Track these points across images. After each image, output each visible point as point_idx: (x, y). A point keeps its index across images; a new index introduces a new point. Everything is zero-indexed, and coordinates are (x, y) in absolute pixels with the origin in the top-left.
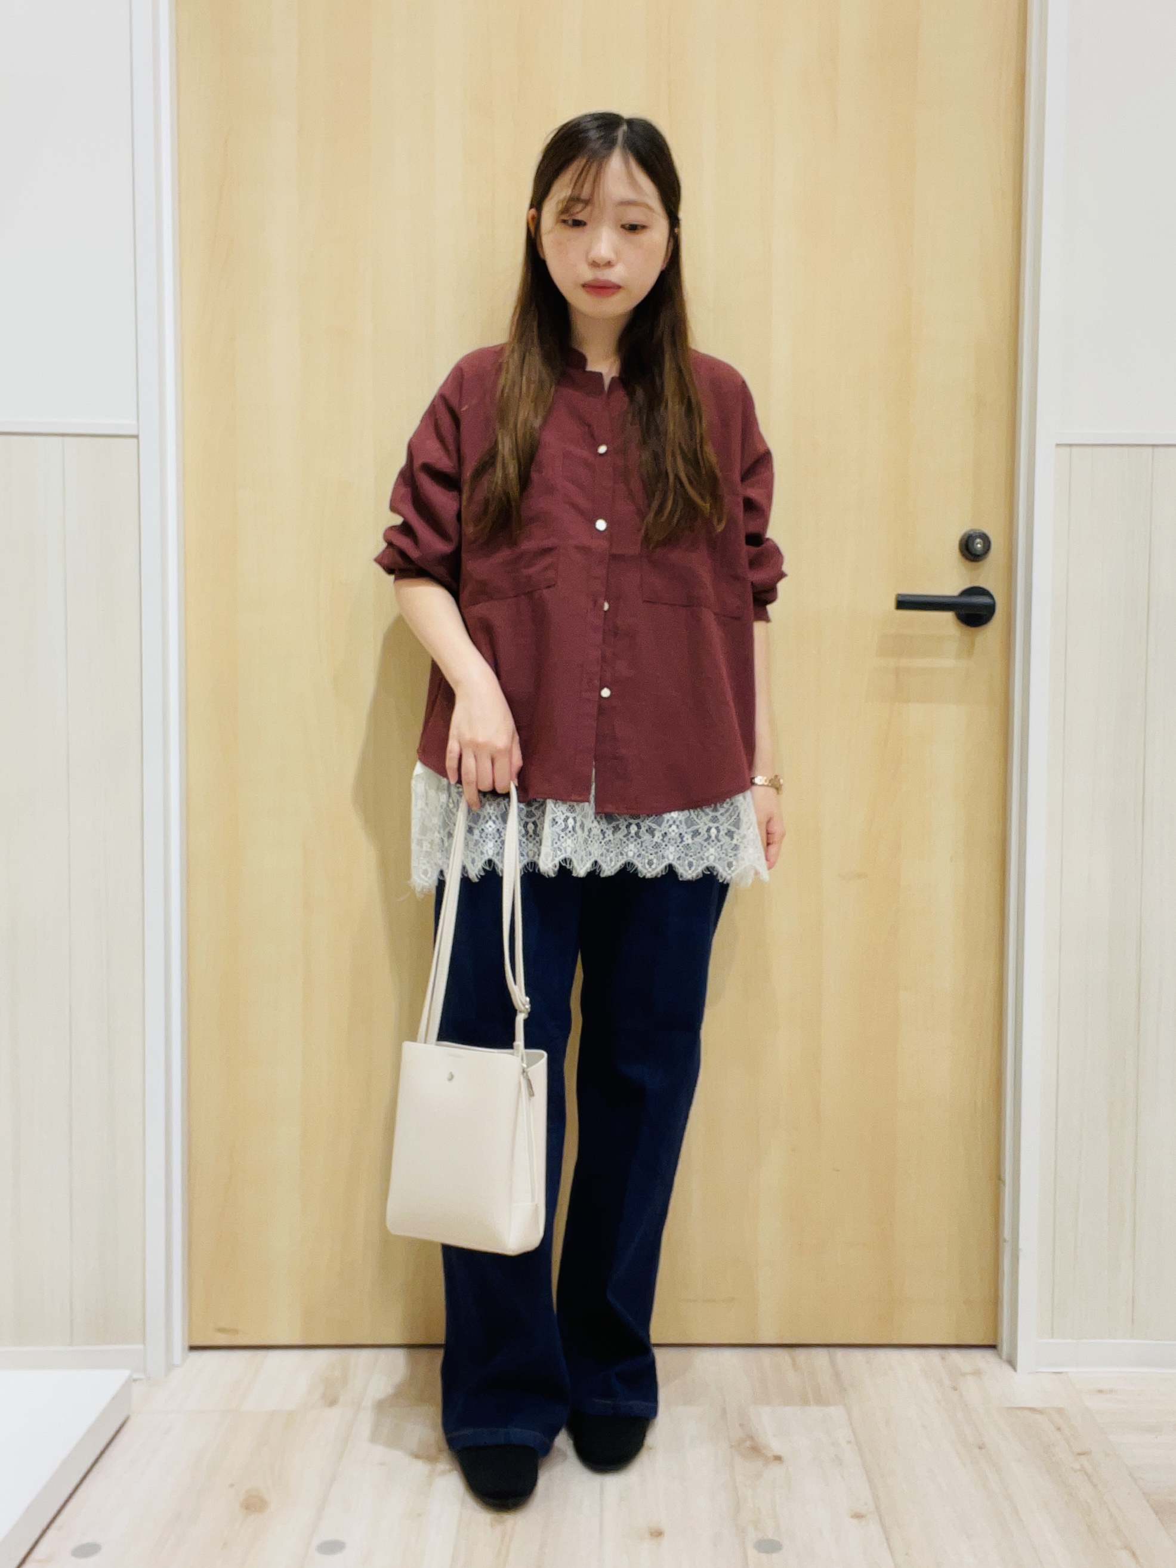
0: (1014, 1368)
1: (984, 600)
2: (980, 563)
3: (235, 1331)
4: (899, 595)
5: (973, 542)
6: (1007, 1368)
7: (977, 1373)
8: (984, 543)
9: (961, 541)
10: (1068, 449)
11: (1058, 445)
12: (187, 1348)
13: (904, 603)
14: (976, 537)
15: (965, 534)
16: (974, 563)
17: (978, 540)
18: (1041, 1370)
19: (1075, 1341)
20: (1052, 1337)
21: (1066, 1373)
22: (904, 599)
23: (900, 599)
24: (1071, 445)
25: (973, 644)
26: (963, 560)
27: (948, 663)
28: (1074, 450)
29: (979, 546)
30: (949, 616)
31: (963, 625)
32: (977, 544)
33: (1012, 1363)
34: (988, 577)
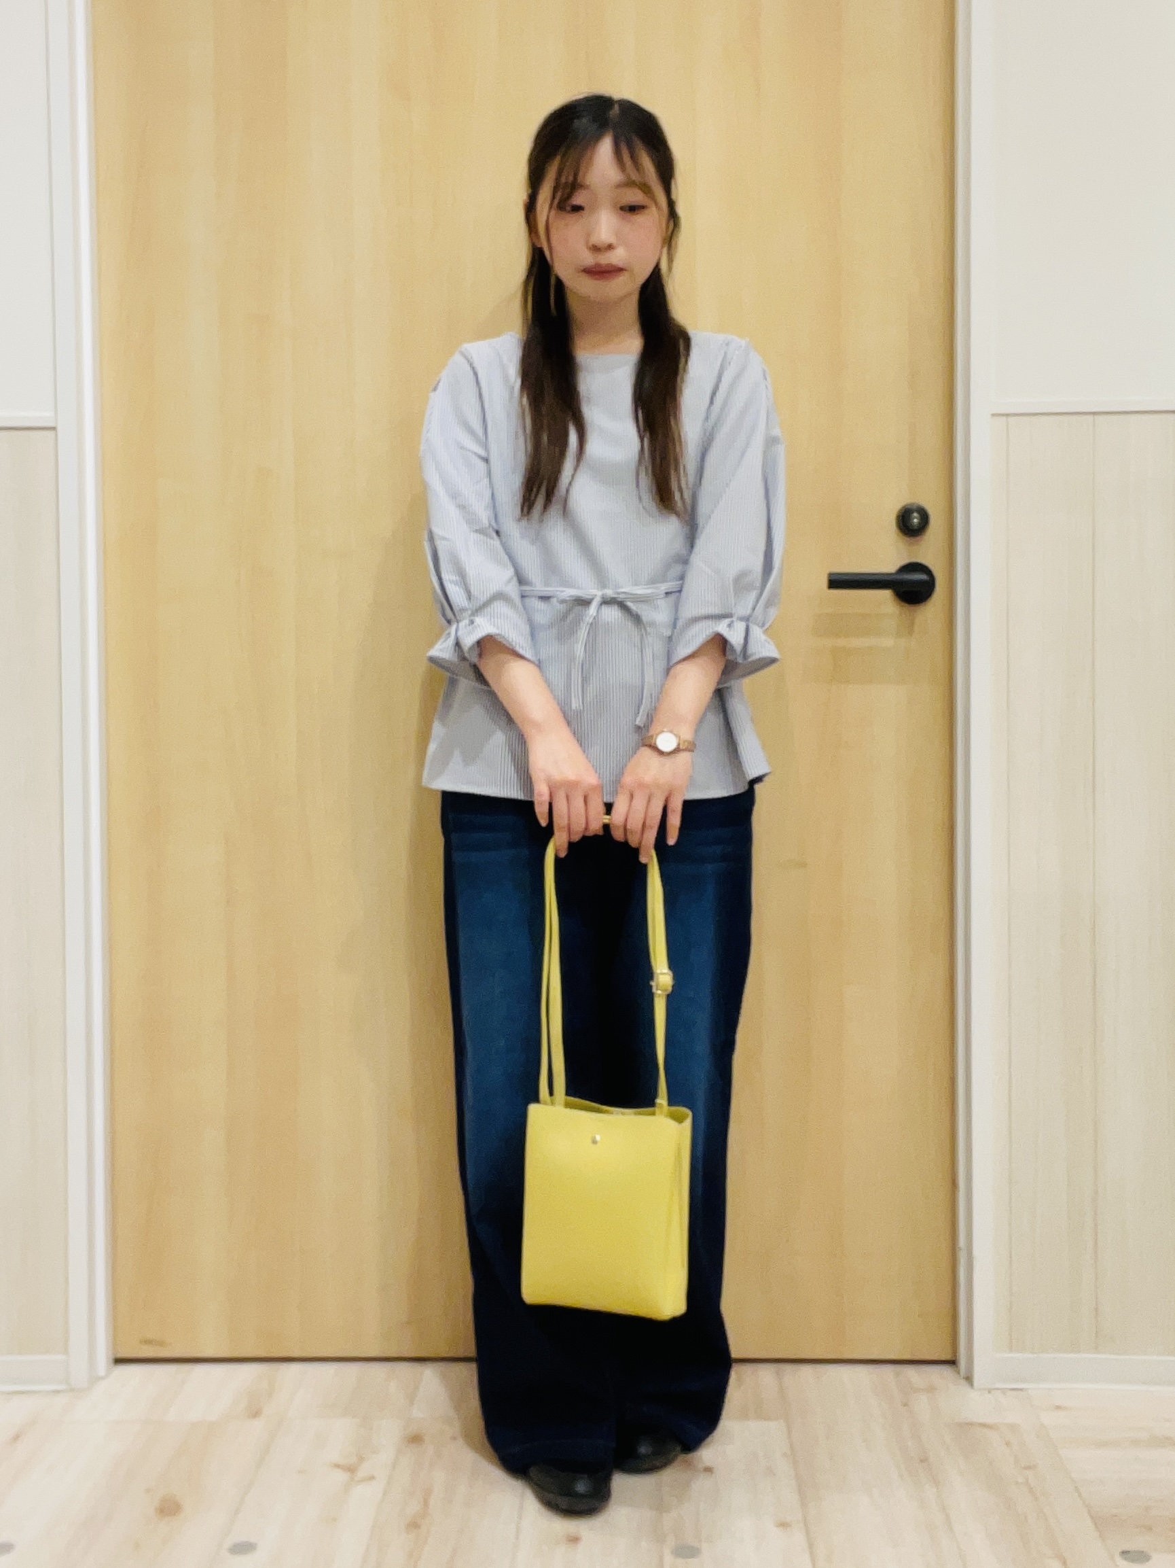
0: (971, 1384)
1: (923, 577)
2: (918, 538)
3: (161, 1344)
4: (830, 575)
5: (909, 516)
6: (963, 1382)
7: (931, 1389)
8: (921, 516)
9: (898, 517)
10: (1004, 418)
11: (993, 415)
12: (111, 1360)
13: (838, 582)
14: (913, 513)
15: (904, 507)
16: (913, 540)
17: (915, 514)
18: (998, 1386)
19: (1036, 1355)
20: (1011, 1350)
21: (1026, 1389)
22: (836, 577)
23: (833, 578)
24: (1007, 415)
25: (912, 623)
26: (900, 534)
27: (888, 642)
28: (1011, 419)
29: (915, 520)
30: (886, 595)
31: (903, 604)
32: (914, 519)
33: (969, 1379)
34: (928, 552)
